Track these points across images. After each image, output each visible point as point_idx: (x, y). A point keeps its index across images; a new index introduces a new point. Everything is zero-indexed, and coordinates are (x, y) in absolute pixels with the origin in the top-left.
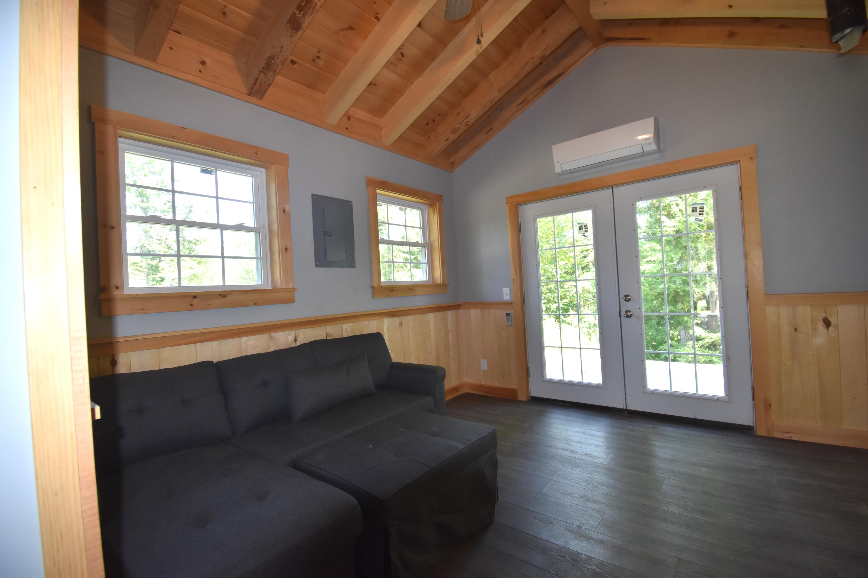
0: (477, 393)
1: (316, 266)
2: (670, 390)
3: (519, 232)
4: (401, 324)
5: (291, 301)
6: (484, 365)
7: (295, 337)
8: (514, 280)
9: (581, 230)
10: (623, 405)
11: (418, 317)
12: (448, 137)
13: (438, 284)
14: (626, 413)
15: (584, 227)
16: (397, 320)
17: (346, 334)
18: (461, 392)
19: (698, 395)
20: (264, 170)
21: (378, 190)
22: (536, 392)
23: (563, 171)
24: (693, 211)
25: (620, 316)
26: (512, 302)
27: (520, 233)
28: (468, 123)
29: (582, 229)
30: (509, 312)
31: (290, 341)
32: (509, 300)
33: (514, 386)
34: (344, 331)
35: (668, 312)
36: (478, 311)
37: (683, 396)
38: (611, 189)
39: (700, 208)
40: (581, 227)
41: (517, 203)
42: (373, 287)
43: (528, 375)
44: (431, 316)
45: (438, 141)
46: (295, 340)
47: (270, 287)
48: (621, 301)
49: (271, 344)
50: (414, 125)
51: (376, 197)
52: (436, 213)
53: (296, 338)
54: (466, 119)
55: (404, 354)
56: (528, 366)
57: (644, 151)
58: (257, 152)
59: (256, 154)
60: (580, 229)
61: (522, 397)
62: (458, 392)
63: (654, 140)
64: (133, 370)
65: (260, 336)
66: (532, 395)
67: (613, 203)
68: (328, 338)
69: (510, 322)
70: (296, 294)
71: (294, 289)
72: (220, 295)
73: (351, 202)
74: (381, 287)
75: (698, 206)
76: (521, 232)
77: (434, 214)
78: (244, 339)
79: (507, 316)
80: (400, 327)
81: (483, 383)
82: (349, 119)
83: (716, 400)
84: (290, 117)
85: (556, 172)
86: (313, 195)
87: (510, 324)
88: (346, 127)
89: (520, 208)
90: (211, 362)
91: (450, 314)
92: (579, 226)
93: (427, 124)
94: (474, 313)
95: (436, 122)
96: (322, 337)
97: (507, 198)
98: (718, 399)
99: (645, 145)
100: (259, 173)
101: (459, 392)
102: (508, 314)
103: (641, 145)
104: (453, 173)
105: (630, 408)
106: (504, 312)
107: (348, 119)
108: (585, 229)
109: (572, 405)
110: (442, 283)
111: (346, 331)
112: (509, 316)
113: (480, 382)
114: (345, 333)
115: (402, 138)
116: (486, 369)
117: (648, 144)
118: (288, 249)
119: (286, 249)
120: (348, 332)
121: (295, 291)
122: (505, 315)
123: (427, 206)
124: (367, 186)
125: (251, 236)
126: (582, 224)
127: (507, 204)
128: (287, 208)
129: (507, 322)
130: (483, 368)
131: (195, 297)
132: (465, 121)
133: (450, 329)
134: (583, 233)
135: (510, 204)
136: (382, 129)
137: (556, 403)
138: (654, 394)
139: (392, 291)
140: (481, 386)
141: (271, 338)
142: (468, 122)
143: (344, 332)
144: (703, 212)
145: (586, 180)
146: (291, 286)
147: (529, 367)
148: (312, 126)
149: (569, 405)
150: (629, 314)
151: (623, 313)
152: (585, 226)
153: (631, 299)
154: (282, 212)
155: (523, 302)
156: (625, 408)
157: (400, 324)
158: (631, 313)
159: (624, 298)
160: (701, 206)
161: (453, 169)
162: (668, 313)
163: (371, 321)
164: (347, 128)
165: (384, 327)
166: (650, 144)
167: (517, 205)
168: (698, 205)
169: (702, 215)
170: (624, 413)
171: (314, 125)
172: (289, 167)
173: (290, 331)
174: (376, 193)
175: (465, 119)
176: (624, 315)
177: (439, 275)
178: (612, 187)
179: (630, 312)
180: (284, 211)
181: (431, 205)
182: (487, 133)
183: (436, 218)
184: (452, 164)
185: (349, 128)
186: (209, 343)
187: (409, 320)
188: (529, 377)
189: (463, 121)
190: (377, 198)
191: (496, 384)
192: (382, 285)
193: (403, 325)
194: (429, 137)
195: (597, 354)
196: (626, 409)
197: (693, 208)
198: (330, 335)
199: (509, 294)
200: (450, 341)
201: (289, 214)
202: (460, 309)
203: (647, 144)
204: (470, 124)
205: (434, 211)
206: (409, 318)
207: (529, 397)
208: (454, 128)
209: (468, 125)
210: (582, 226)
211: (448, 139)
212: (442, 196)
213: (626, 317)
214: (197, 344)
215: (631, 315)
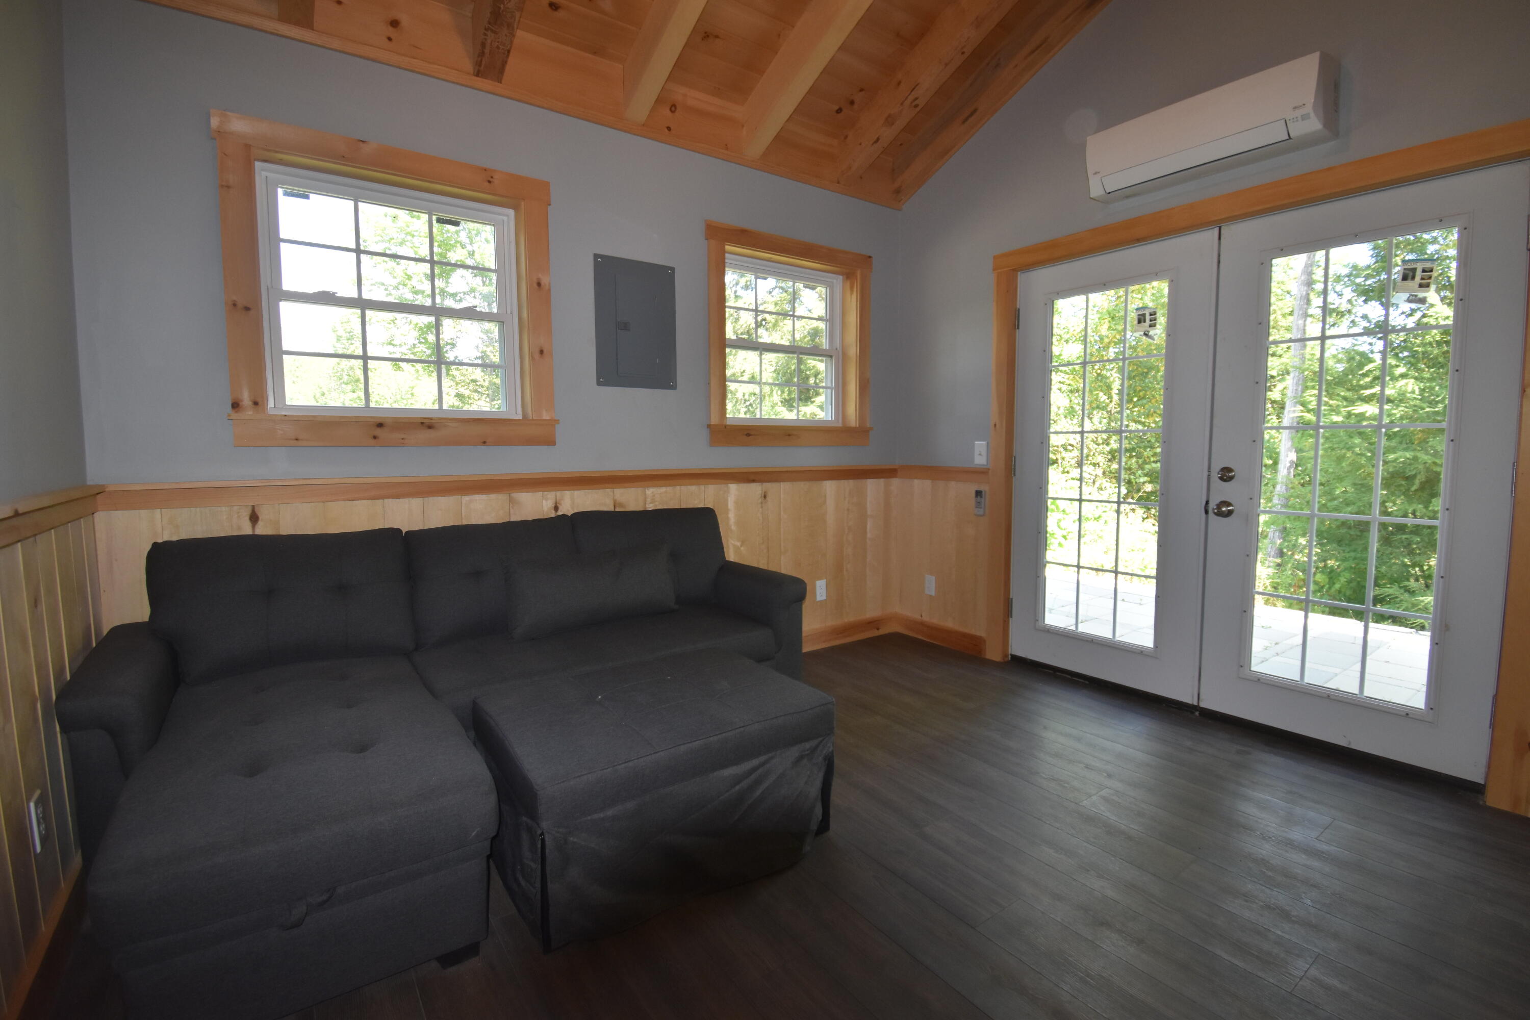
0: (911, 634)
1: (599, 383)
2: (1298, 680)
3: (1015, 329)
4: (765, 497)
5: (550, 441)
6: (931, 585)
7: (556, 503)
8: (995, 425)
9: (1142, 324)
10: (1193, 697)
11: (802, 486)
12: (877, 136)
13: (851, 427)
14: (1197, 713)
15: (1148, 317)
16: (756, 489)
17: (651, 505)
18: (884, 631)
19: (1363, 699)
20: (511, 212)
21: (727, 245)
22: (1021, 646)
23: (1108, 192)
24: (1405, 278)
25: (1207, 512)
26: (989, 469)
27: (1017, 330)
28: (917, 102)
29: (1145, 321)
30: (982, 488)
31: (545, 509)
32: (984, 465)
33: (980, 632)
34: (649, 500)
35: (1319, 510)
36: (928, 483)
37: (1326, 695)
38: (1217, 230)
39: (1424, 271)
40: (1142, 318)
41: (1013, 268)
42: (709, 426)
43: (1008, 612)
44: (830, 487)
45: (860, 144)
46: (556, 508)
47: (520, 417)
48: (1212, 480)
49: (512, 511)
50: (800, 110)
51: (724, 258)
52: (855, 289)
53: (558, 505)
54: (913, 93)
55: (768, 551)
56: (1011, 597)
57: (1291, 136)
58: (491, 180)
59: (489, 182)
60: (1139, 322)
61: (993, 653)
62: (878, 629)
63: (1315, 107)
64: (284, 531)
65: (493, 496)
66: (1013, 653)
67: (1219, 262)
68: (617, 510)
69: (981, 508)
70: (559, 431)
71: (553, 423)
72: (422, 423)
73: (673, 269)
74: (726, 426)
75: (1420, 267)
76: (1018, 328)
77: (852, 294)
78: (466, 498)
79: (977, 496)
80: (762, 503)
81: (926, 618)
82: (673, 109)
83: (1403, 714)
84: (557, 112)
85: (1091, 197)
86: (596, 256)
87: (981, 512)
88: (667, 126)
89: (1022, 278)
90: (399, 531)
91: (872, 486)
92: (1139, 315)
93: (839, 111)
94: (920, 486)
95: (856, 106)
96: (608, 507)
97: (995, 257)
98: (1407, 714)
99: (1293, 122)
100: (505, 218)
101: (880, 630)
102: (978, 493)
103: (1283, 121)
104: (900, 210)
105: (1204, 704)
106: (972, 488)
107: (671, 110)
108: (1151, 321)
109: (1087, 682)
110: (858, 426)
111: (653, 501)
112: (981, 497)
113: (922, 616)
114: (651, 503)
115: (780, 139)
116: (933, 593)
117: (1299, 118)
118: (545, 351)
119: (542, 352)
120: (657, 503)
121: (557, 426)
122: (973, 494)
123: (841, 277)
124: (707, 239)
125: (494, 328)
126: (1144, 310)
127: (994, 270)
128: (545, 280)
129: (977, 507)
130: (927, 592)
131: (380, 425)
132: (911, 98)
133: (869, 513)
134: (1144, 329)
135: (999, 271)
136: (743, 126)
137: (1057, 673)
138: (1262, 683)
139: (748, 435)
140: (922, 624)
141: (511, 501)
142: (916, 99)
143: (647, 502)
144: (1429, 281)
145: (1159, 212)
146: (546, 416)
147: (1012, 599)
148: (600, 127)
149: (1082, 681)
150: (1224, 509)
151: (1212, 505)
152: (1151, 315)
153: (1236, 477)
154: (535, 285)
155: (1010, 468)
156: (1195, 703)
157: (761, 497)
158: (1231, 508)
159: (1218, 474)
160: (1428, 265)
161: (900, 201)
162: (1316, 512)
163: (703, 487)
164: (669, 129)
165: (729, 499)
166: (1305, 117)
167: (1015, 271)
168: (1419, 264)
169: (1427, 288)
170: (1193, 713)
171: (602, 125)
172: (550, 205)
173: (546, 493)
174: (724, 252)
175: (910, 94)
176: (1213, 509)
177: (854, 411)
178: (1218, 224)
179: (1229, 504)
180: (539, 284)
181: (849, 276)
182: (964, 122)
183: (855, 300)
184: (898, 191)
185: (672, 128)
186: (406, 500)
187: (782, 491)
188: (1011, 617)
189: (906, 98)
190: (726, 261)
191: (950, 624)
192: (728, 423)
193: (768, 498)
194: (846, 137)
195: (1150, 587)
196: (1198, 706)
197: (1407, 272)
198: (621, 505)
199: (984, 453)
200: (869, 535)
201: (549, 290)
202: (896, 477)
203: (1297, 118)
204: (921, 102)
205: (852, 288)
206: (782, 486)
207: (1006, 656)
208: (889, 116)
209: (916, 106)
210: (1144, 315)
211: (878, 139)
212: (870, 257)
213: (1216, 514)
214: (386, 501)
215: (1230, 513)
